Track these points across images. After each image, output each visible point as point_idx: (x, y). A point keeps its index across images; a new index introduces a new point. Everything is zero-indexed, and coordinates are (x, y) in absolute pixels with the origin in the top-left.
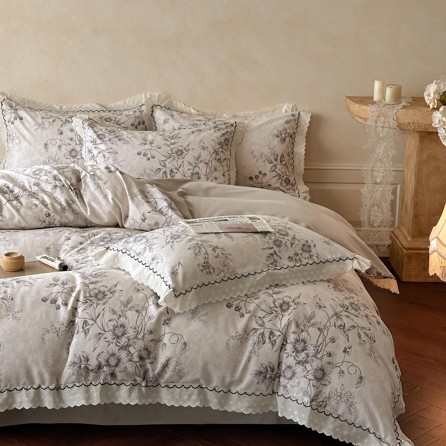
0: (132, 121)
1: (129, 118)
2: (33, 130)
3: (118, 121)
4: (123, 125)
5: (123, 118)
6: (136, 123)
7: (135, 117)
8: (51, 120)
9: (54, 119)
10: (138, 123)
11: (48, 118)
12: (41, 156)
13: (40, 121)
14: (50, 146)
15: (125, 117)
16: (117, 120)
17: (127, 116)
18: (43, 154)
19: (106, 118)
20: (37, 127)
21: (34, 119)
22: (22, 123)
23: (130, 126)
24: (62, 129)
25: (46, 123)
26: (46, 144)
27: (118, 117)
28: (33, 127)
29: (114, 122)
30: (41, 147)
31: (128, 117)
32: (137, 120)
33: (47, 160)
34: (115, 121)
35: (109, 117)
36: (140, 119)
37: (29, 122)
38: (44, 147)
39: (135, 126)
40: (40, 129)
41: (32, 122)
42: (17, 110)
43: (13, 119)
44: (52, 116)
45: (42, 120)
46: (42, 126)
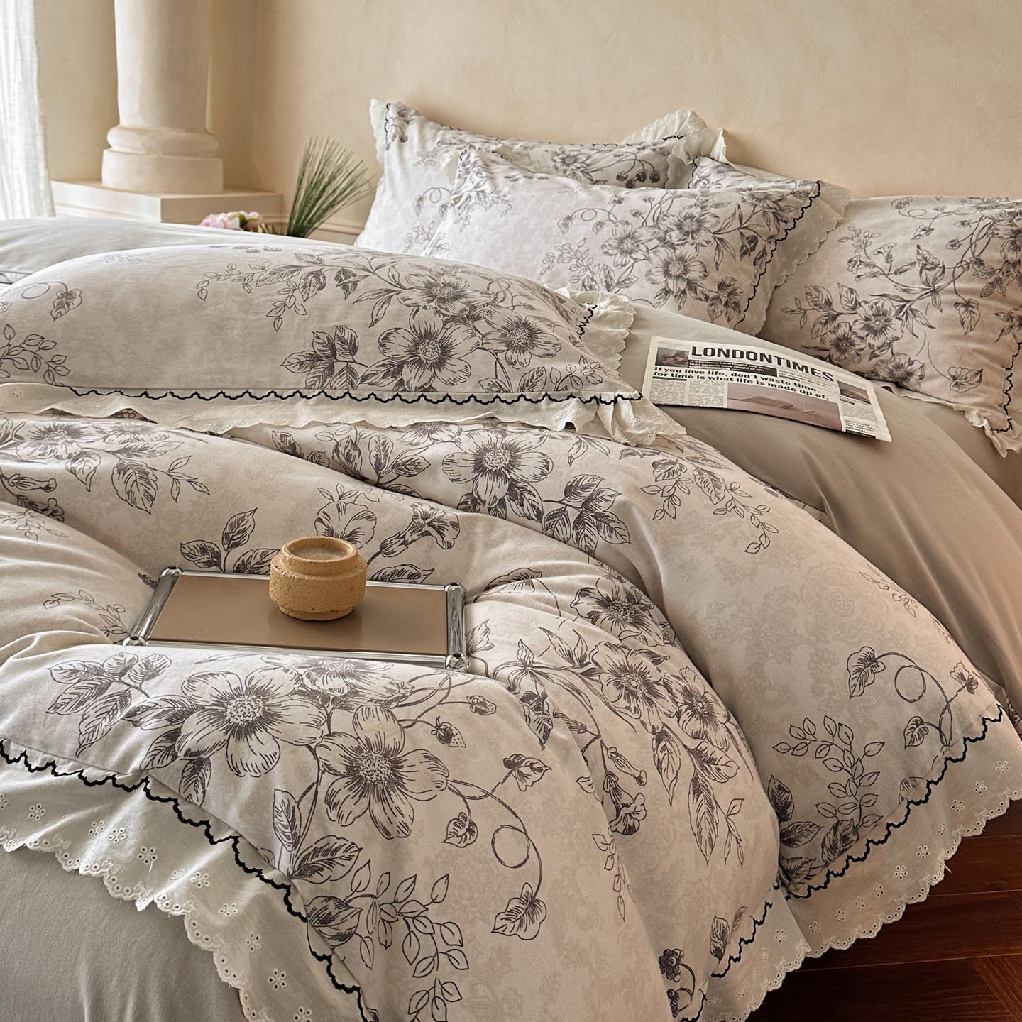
0: (622, 167)
1: (619, 161)
2: (410, 162)
3: (588, 165)
4: (595, 176)
5: (604, 160)
6: (632, 175)
7: (635, 159)
8: (453, 148)
10: (638, 175)
11: (451, 144)
12: (407, 223)
13: (431, 146)
14: (426, 203)
15: (611, 157)
16: (588, 162)
17: (615, 156)
18: (409, 220)
19: (568, 156)
20: (420, 158)
21: (423, 141)
22: (400, 148)
23: (614, 179)
26: (421, 199)
27: (598, 156)
28: (414, 158)
29: (578, 165)
30: (410, 204)
31: (618, 158)
32: (638, 168)
33: (414, 235)
34: (583, 165)
35: (576, 153)
36: (647, 167)
37: (412, 148)
38: (416, 203)
39: (626, 181)
40: (423, 164)
41: (417, 149)
42: (408, 123)
43: (390, 140)
44: (461, 141)
45: (436, 145)
46: (429, 158)
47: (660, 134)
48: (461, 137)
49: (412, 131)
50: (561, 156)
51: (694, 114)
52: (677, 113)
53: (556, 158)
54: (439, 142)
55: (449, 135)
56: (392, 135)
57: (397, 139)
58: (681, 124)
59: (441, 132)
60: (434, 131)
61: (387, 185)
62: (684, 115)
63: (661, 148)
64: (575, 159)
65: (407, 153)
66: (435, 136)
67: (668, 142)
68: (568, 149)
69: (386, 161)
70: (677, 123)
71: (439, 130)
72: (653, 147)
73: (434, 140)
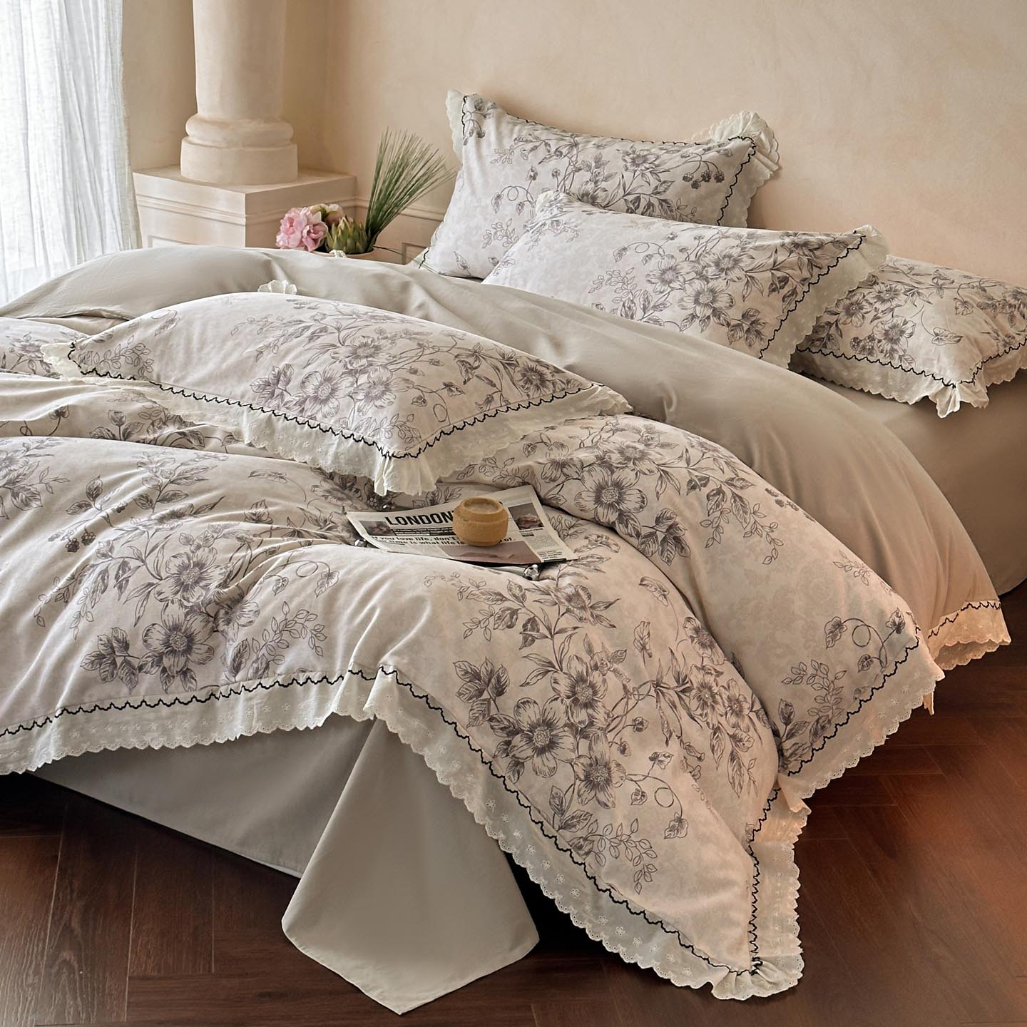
0: (689, 168)
1: (686, 162)
2: (488, 161)
3: (656, 166)
4: (664, 178)
5: (671, 161)
6: (697, 176)
7: (701, 161)
8: (529, 146)
9: (537, 144)
10: (703, 176)
11: (526, 141)
12: (485, 219)
13: (508, 143)
14: (504, 201)
15: (679, 158)
16: (656, 163)
17: (682, 157)
18: (488, 216)
19: (638, 156)
20: (496, 157)
21: (500, 137)
22: (478, 145)
23: (681, 180)
24: (539, 169)
25: (517, 152)
26: (499, 197)
27: (665, 156)
28: (492, 156)
29: (647, 166)
30: (488, 201)
31: (684, 160)
32: (703, 169)
33: (493, 231)
34: (652, 165)
35: (645, 153)
36: (712, 167)
37: (489, 145)
38: (494, 201)
39: (691, 182)
40: (500, 162)
41: (494, 146)
42: (485, 117)
43: (468, 135)
44: (537, 138)
45: (513, 143)
46: (504, 155)
47: (725, 133)
48: (537, 133)
49: (489, 126)
50: (631, 156)
51: (756, 115)
52: (741, 114)
53: (627, 158)
54: (515, 139)
55: (526, 131)
56: (469, 131)
57: (475, 134)
58: (745, 124)
59: (517, 128)
60: (510, 126)
61: (466, 181)
62: (747, 117)
63: (726, 150)
64: (645, 159)
65: (485, 150)
66: (512, 131)
67: (733, 143)
68: (639, 147)
69: (464, 156)
70: (741, 125)
71: (515, 125)
72: (718, 149)
73: (511, 137)
